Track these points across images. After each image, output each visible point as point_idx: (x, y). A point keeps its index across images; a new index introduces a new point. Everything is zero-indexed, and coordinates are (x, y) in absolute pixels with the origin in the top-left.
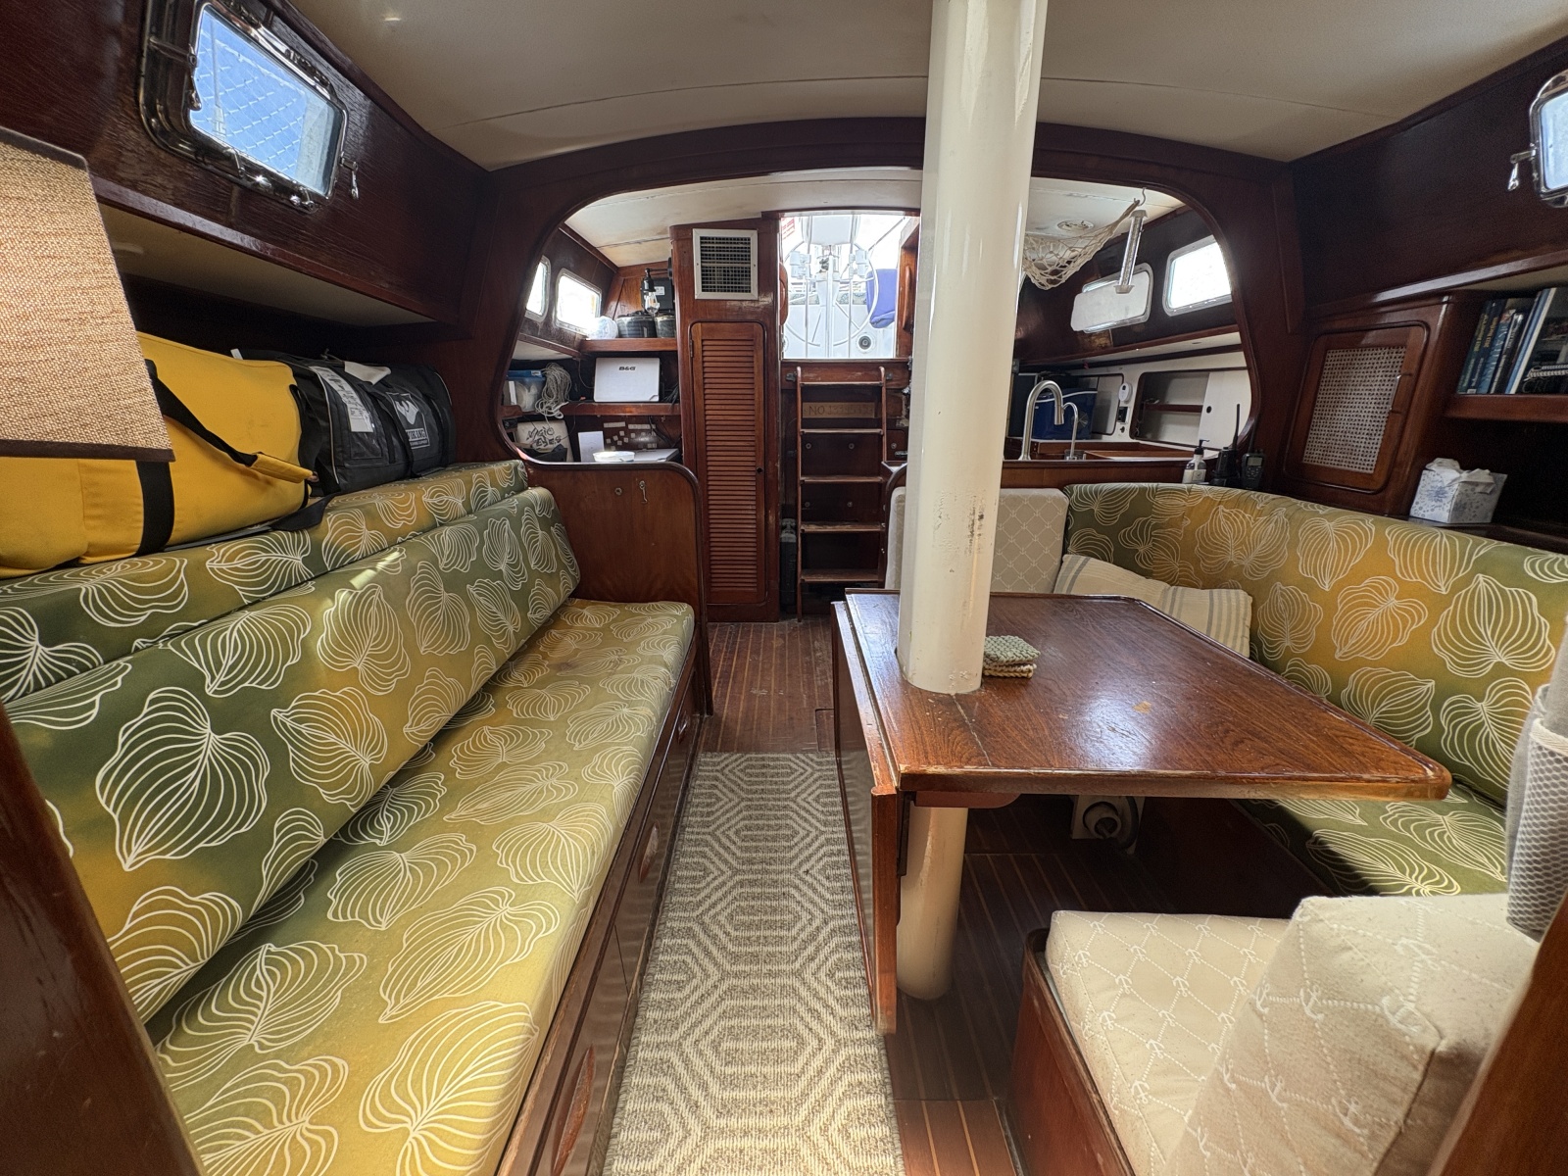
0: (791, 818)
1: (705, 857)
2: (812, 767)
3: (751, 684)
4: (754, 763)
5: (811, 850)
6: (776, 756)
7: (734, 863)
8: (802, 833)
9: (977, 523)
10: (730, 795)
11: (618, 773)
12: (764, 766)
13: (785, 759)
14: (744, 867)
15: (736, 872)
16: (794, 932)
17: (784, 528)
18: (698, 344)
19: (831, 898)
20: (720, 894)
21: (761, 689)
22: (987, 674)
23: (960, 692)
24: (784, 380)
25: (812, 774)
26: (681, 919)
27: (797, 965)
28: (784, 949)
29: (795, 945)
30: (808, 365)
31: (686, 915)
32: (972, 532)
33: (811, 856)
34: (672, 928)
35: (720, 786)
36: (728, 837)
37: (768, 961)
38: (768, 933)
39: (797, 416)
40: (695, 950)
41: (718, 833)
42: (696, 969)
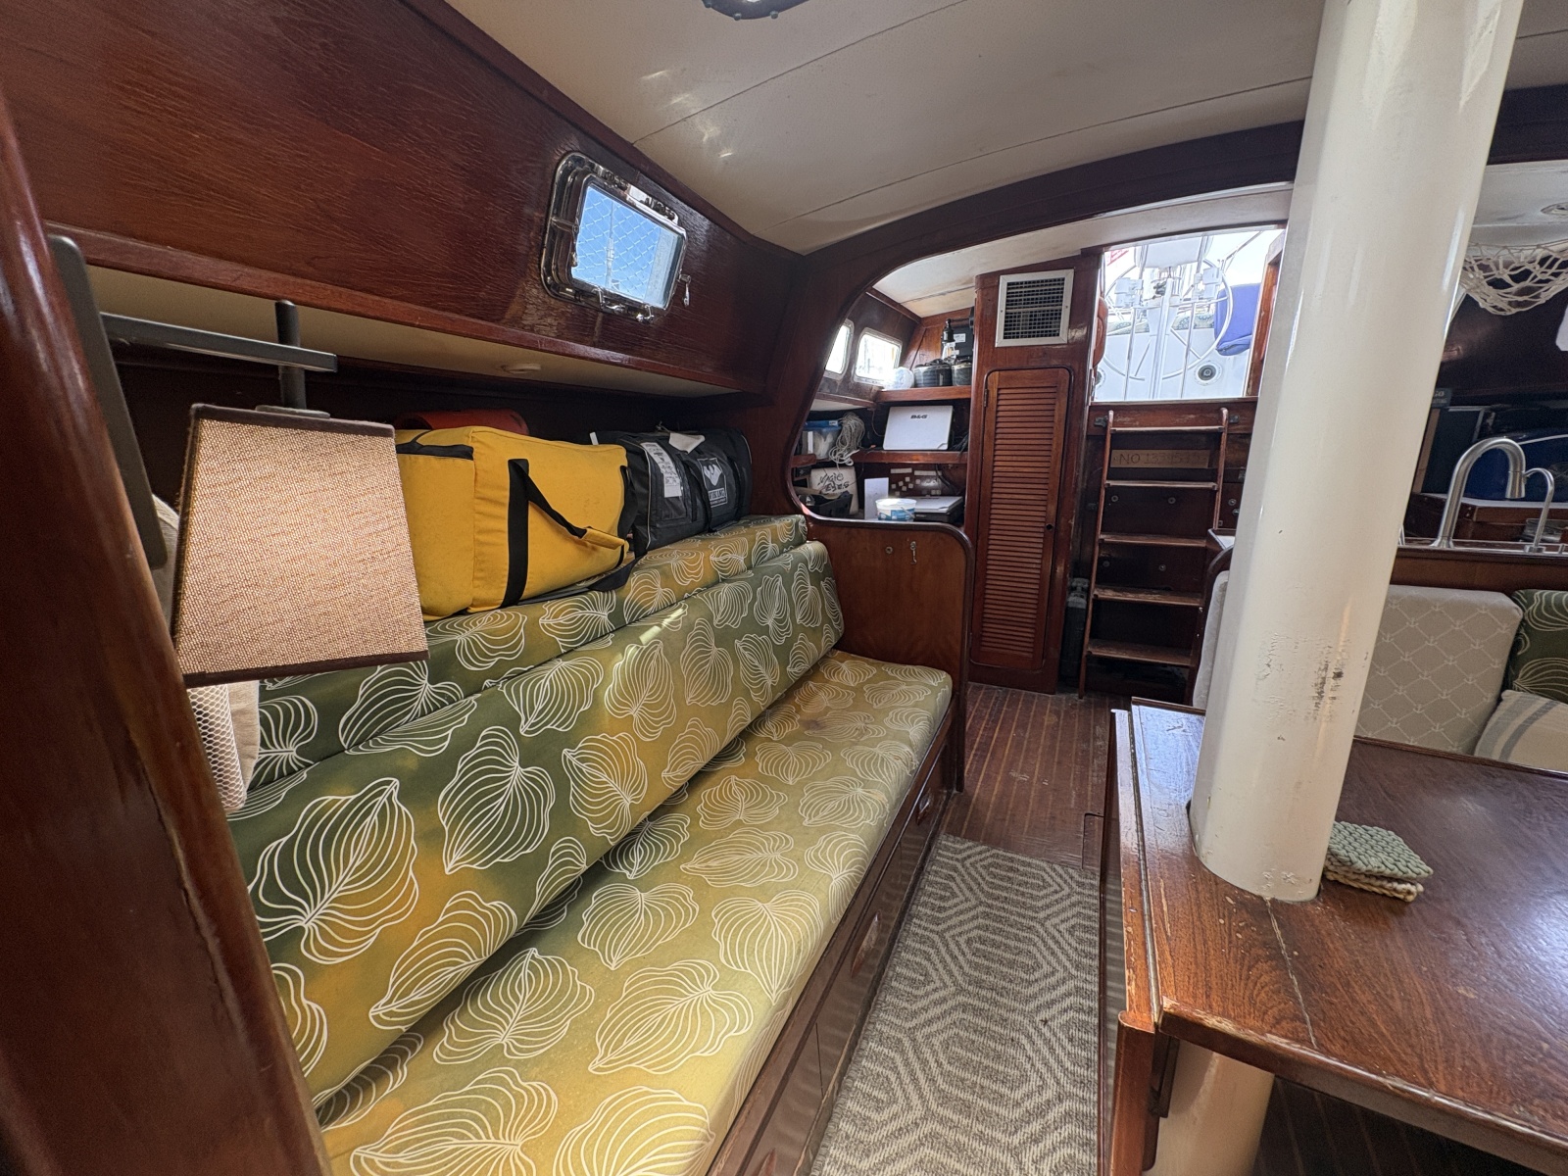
0: (1035, 945)
1: (929, 960)
2: (1071, 888)
3: (1011, 765)
4: (1000, 861)
5: (1054, 994)
6: (1028, 860)
7: (960, 979)
8: (1046, 968)
9: (1331, 682)
10: (968, 893)
11: (839, 863)
12: (1011, 869)
13: (1038, 867)
14: (971, 988)
15: (961, 991)
16: (1018, 1094)
17: (1073, 589)
18: (994, 393)
19: (1071, 1068)
20: (938, 1010)
21: (1022, 772)
22: (1330, 876)
23: (1280, 898)
24: (1092, 426)
25: (1069, 896)
26: (891, 1025)
27: (1016, 1140)
28: (1003, 1111)
29: (1017, 1113)
30: (1121, 409)
31: (898, 1022)
32: (1320, 694)
33: (1053, 1002)
34: (881, 1033)
35: (958, 879)
36: (958, 944)
37: (981, 1119)
38: (986, 1083)
39: (1103, 466)
40: (901, 1069)
41: (947, 935)
42: (899, 1093)
